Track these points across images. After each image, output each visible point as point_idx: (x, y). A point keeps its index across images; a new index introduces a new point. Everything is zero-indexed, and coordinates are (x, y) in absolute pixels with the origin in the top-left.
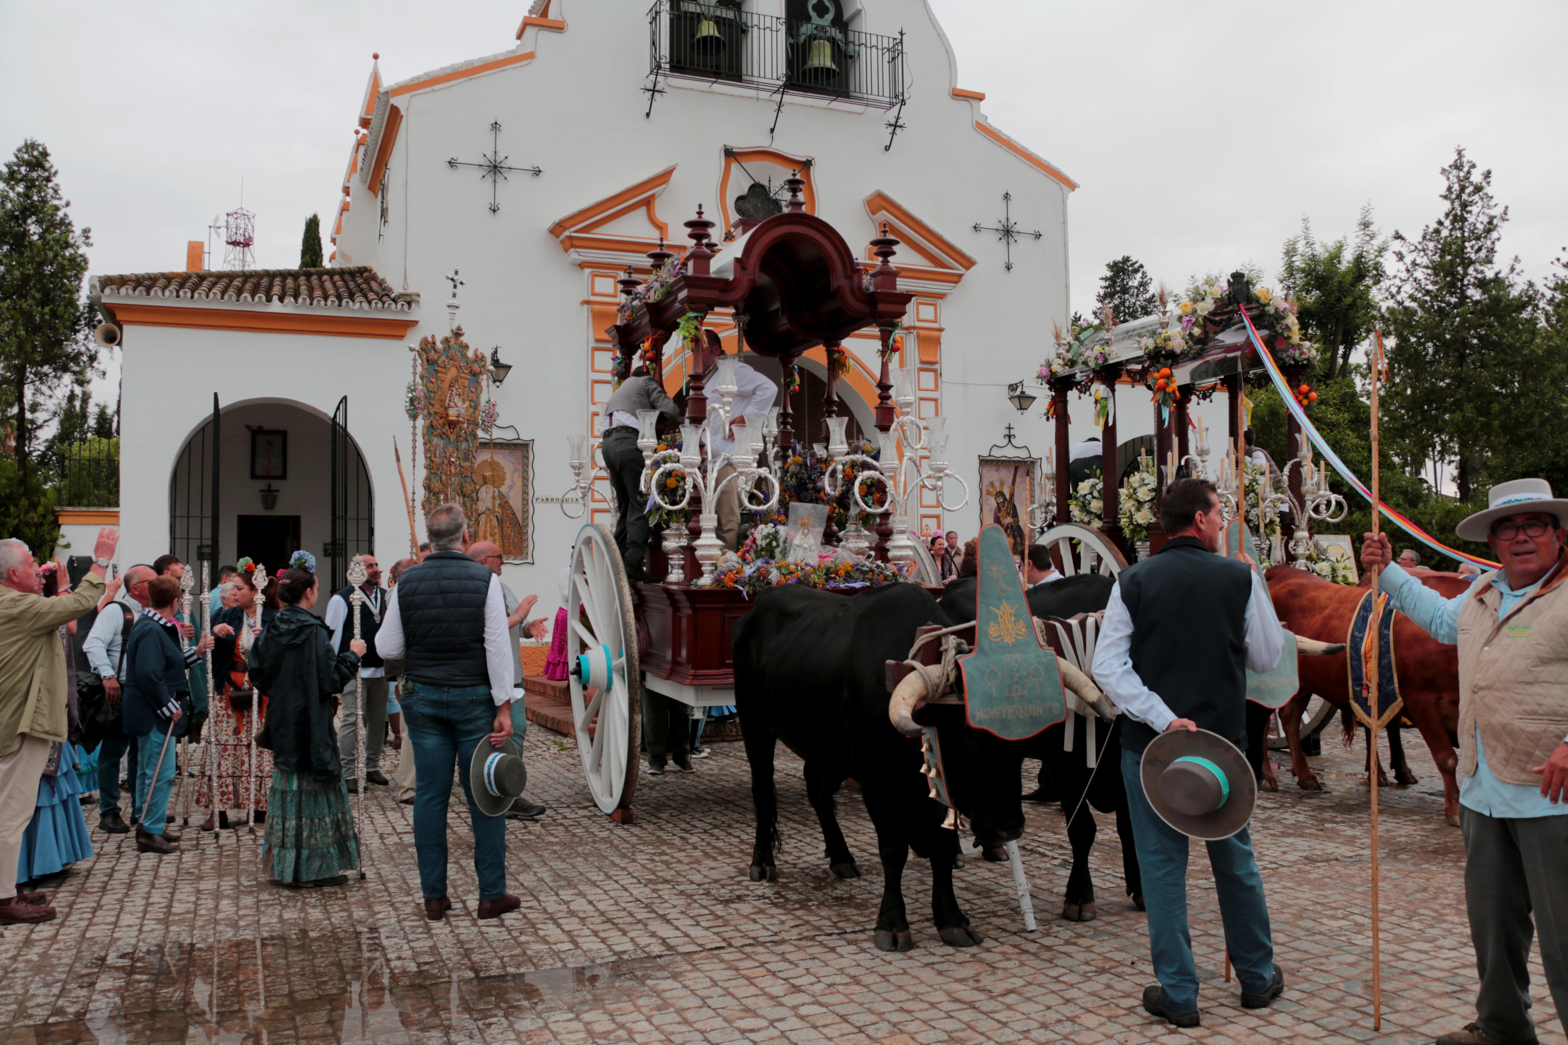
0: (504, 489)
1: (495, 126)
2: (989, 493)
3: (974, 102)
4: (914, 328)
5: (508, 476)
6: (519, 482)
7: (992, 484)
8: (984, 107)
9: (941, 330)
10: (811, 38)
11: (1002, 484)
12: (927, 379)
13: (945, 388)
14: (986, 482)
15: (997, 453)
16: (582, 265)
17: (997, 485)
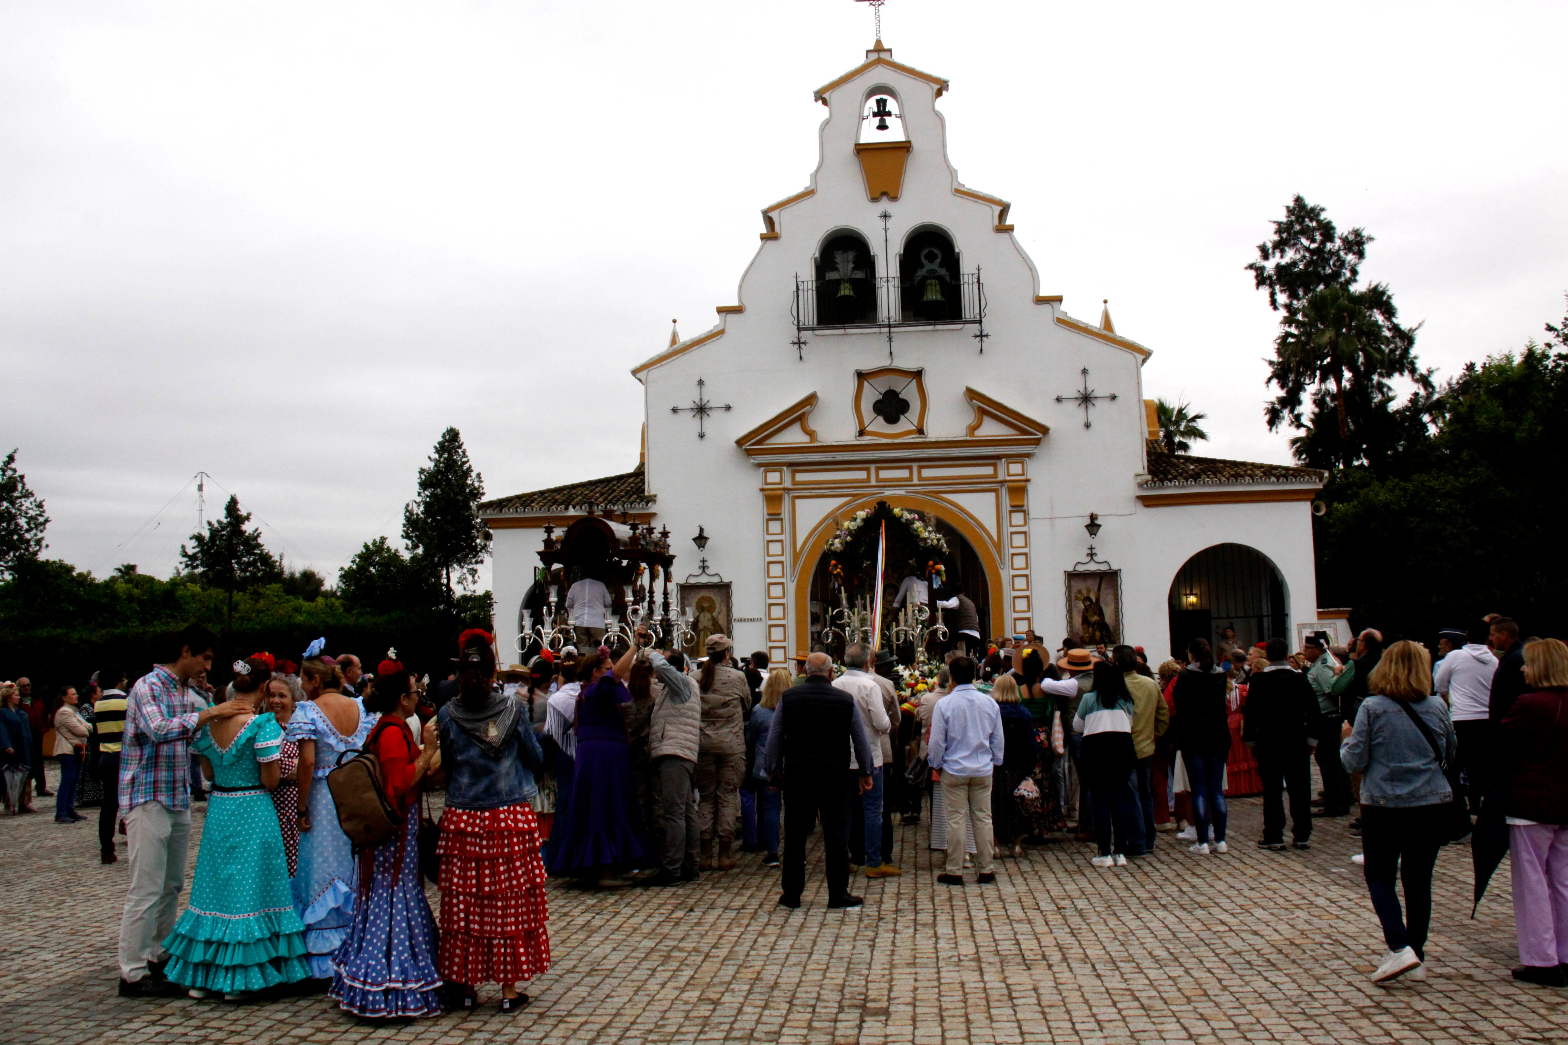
0: (715, 614)
1: (701, 383)
2: (1077, 598)
3: (1055, 304)
4: (1006, 481)
5: (717, 606)
6: (724, 609)
7: (1080, 592)
8: (1064, 307)
9: (1028, 481)
10: (925, 278)
11: (1089, 591)
12: (1018, 518)
13: (1033, 524)
14: (1074, 590)
15: (1081, 568)
16: (760, 465)
17: (1084, 592)
